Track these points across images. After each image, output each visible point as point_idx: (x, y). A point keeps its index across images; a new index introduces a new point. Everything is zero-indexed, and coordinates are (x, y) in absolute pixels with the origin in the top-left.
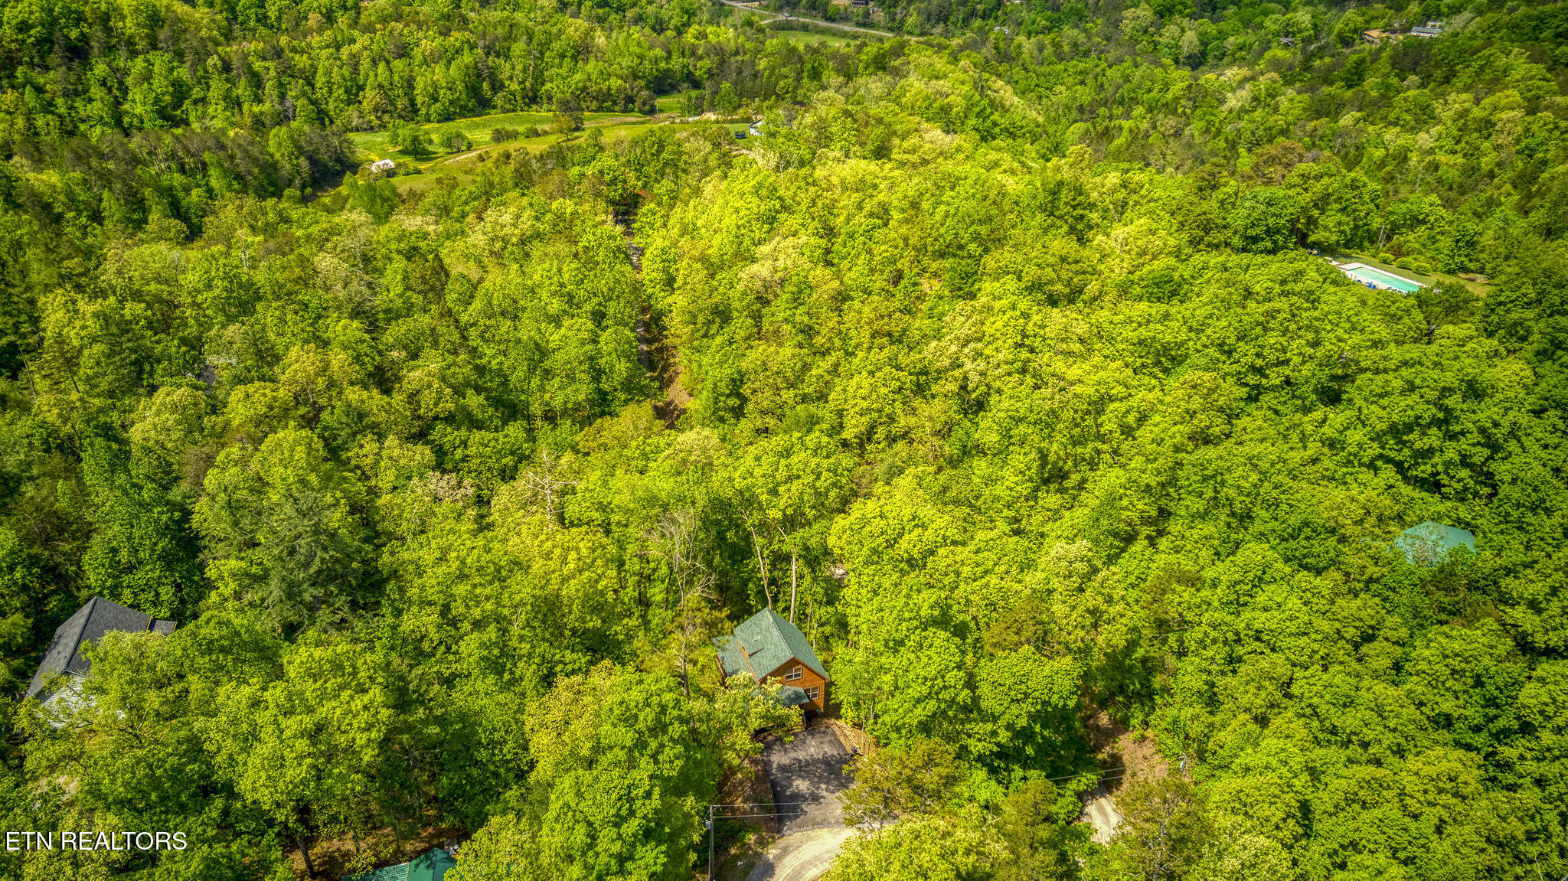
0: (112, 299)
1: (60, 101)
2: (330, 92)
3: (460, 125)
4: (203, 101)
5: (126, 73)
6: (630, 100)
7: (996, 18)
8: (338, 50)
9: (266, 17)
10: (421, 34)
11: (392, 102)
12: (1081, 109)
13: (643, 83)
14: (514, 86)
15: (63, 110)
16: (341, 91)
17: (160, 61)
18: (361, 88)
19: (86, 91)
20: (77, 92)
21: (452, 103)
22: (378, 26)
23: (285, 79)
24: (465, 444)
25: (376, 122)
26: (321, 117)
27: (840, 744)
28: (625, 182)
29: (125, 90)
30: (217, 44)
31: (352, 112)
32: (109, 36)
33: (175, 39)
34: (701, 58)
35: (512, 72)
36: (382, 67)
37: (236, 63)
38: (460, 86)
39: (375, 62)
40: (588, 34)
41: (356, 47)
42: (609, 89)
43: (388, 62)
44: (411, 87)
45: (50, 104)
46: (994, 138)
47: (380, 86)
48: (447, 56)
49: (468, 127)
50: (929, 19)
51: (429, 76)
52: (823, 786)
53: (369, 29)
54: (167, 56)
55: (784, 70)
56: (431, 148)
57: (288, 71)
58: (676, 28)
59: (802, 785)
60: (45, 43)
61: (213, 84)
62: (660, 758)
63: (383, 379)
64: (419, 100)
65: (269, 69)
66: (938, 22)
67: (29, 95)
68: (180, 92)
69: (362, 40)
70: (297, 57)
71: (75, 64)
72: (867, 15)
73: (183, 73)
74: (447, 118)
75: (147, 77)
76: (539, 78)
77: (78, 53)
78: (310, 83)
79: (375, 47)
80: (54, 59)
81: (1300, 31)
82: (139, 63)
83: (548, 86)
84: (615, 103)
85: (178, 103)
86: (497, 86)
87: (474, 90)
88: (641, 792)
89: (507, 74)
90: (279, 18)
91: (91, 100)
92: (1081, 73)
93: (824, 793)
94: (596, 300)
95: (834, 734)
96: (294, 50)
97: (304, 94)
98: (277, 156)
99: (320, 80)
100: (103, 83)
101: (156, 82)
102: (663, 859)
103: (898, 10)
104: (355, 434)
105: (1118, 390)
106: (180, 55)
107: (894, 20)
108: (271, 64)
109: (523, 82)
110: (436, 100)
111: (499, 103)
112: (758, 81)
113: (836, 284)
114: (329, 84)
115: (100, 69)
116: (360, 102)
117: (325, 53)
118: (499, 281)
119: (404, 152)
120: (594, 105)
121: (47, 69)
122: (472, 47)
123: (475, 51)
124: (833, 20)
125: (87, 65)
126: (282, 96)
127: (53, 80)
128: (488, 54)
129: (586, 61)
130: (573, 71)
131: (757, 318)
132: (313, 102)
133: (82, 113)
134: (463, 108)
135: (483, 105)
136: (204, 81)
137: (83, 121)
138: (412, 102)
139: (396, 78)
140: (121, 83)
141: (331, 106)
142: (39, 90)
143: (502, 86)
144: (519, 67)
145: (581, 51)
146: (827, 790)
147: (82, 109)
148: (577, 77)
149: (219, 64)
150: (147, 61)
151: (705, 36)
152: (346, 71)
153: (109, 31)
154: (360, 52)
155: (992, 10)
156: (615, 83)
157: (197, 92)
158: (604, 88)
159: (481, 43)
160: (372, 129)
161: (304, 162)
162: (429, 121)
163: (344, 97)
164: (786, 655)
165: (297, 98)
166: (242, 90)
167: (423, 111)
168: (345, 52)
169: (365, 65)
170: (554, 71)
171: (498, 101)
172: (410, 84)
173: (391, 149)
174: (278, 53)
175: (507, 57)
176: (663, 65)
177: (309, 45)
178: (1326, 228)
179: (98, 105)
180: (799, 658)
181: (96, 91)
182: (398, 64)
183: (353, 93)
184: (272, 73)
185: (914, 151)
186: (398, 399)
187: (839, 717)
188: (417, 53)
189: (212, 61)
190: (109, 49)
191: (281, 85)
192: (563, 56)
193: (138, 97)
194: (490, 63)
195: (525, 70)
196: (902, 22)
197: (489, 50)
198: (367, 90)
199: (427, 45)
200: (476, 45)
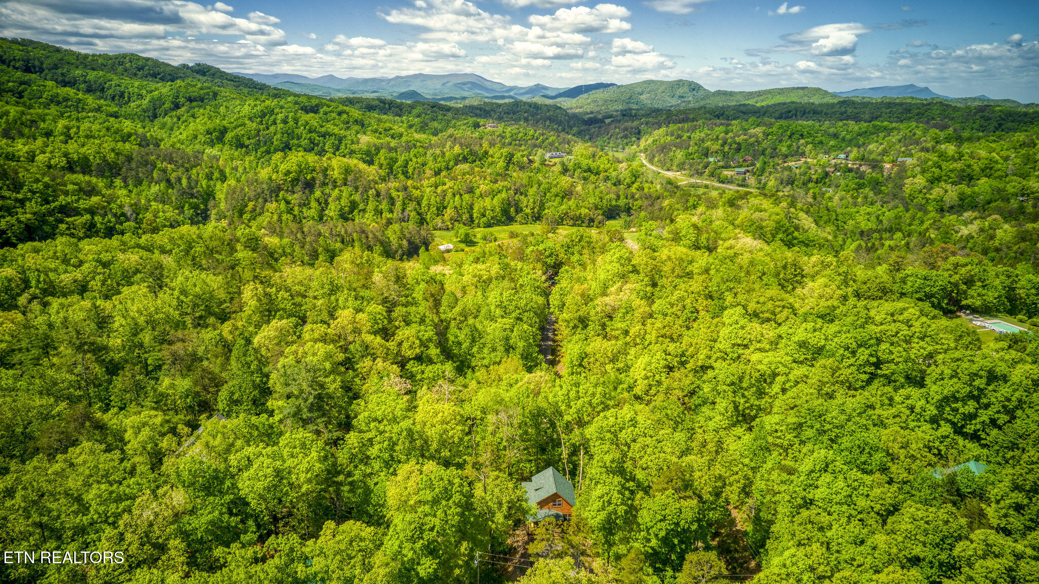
0: (274, 289)
1: (296, 208)
2: (429, 209)
3: (495, 229)
4: (364, 211)
5: (330, 195)
6: (592, 220)
7: (825, 183)
8: (436, 188)
9: (407, 172)
10: (481, 182)
11: (460, 216)
12: (862, 233)
13: (600, 212)
14: (528, 211)
15: (296, 213)
16: (435, 209)
17: (346, 190)
18: (445, 208)
19: (309, 204)
20: (305, 204)
21: (492, 218)
22: (460, 177)
23: (407, 201)
24: (423, 372)
25: (450, 226)
26: (422, 221)
28: (557, 255)
29: (327, 203)
30: (376, 183)
31: (438, 221)
32: (326, 178)
33: (356, 179)
34: (637, 200)
35: (528, 203)
36: (457, 197)
37: (383, 193)
38: (498, 209)
39: (454, 195)
40: (572, 185)
41: (445, 187)
42: (580, 214)
43: (461, 195)
44: (472, 209)
45: (291, 209)
46: (794, 246)
47: (456, 208)
48: (493, 194)
49: (499, 232)
50: (782, 183)
51: (482, 203)
53: (454, 179)
54: (350, 189)
55: (677, 206)
56: (475, 240)
57: (409, 198)
58: (628, 184)
60: (295, 181)
61: (370, 203)
63: (386, 333)
64: (475, 215)
65: (399, 196)
66: (787, 185)
67: (283, 205)
68: (353, 205)
69: (449, 184)
70: (414, 191)
71: (307, 191)
72: (744, 180)
73: (357, 197)
74: (489, 225)
75: (339, 198)
76: (542, 206)
77: (309, 186)
78: (419, 204)
79: (456, 187)
80: (298, 188)
81: (1033, 193)
82: (336, 192)
83: (546, 211)
84: (583, 222)
85: (351, 212)
86: (519, 210)
87: (505, 212)
88: (428, 527)
89: (525, 204)
90: (413, 174)
91: (310, 208)
92: (868, 214)
94: (518, 311)
96: (414, 187)
97: (415, 209)
98: (391, 239)
99: (424, 203)
100: (318, 200)
101: (342, 201)
102: (435, 566)
103: (763, 178)
104: (363, 356)
105: (781, 369)
106: (356, 188)
107: (760, 183)
108: (400, 194)
109: (533, 208)
110: (484, 216)
111: (519, 219)
112: (662, 212)
113: (647, 309)
114: (429, 205)
115: (318, 193)
116: (443, 215)
117: (428, 190)
118: (470, 300)
119: (461, 242)
120: (571, 222)
121: (294, 193)
122: (508, 190)
123: (509, 192)
124: (722, 182)
125: (312, 192)
126: (403, 210)
127: (295, 198)
128: (515, 194)
129: (569, 199)
130: (561, 204)
131: (604, 326)
132: (419, 214)
133: (305, 215)
134: (499, 221)
135: (510, 220)
136: (366, 201)
137: (305, 218)
138: (471, 217)
139: (464, 203)
140: (326, 201)
141: (428, 217)
142: (288, 202)
143: (522, 210)
144: (532, 200)
145: (567, 194)
147: (306, 212)
148: (563, 207)
149: (375, 193)
150: (340, 191)
151: (643, 189)
152: (438, 199)
153: (326, 176)
154: (447, 190)
155: (822, 179)
156: (584, 211)
157: (361, 206)
158: (578, 214)
159: (513, 188)
160: (448, 229)
161: (405, 243)
162: (479, 227)
163: (436, 212)
164: (553, 490)
165: (411, 211)
166: (384, 206)
167: (477, 221)
168: (440, 189)
169: (449, 195)
170: (550, 204)
171: (519, 218)
172: (471, 207)
173: (455, 240)
174: (405, 188)
175: (526, 196)
176: (614, 203)
177: (422, 185)
178: (972, 297)
179: (313, 210)
180: (560, 494)
181: (314, 204)
182: (466, 197)
183: (441, 209)
184: (401, 198)
185: (731, 248)
186: (392, 345)
188: (478, 192)
189: (372, 192)
190: (324, 184)
191: (404, 204)
192: (557, 195)
193: (333, 208)
194: (516, 198)
195: (534, 203)
196: (765, 184)
197: (517, 191)
198: (448, 209)
199: (484, 187)
200: (510, 189)
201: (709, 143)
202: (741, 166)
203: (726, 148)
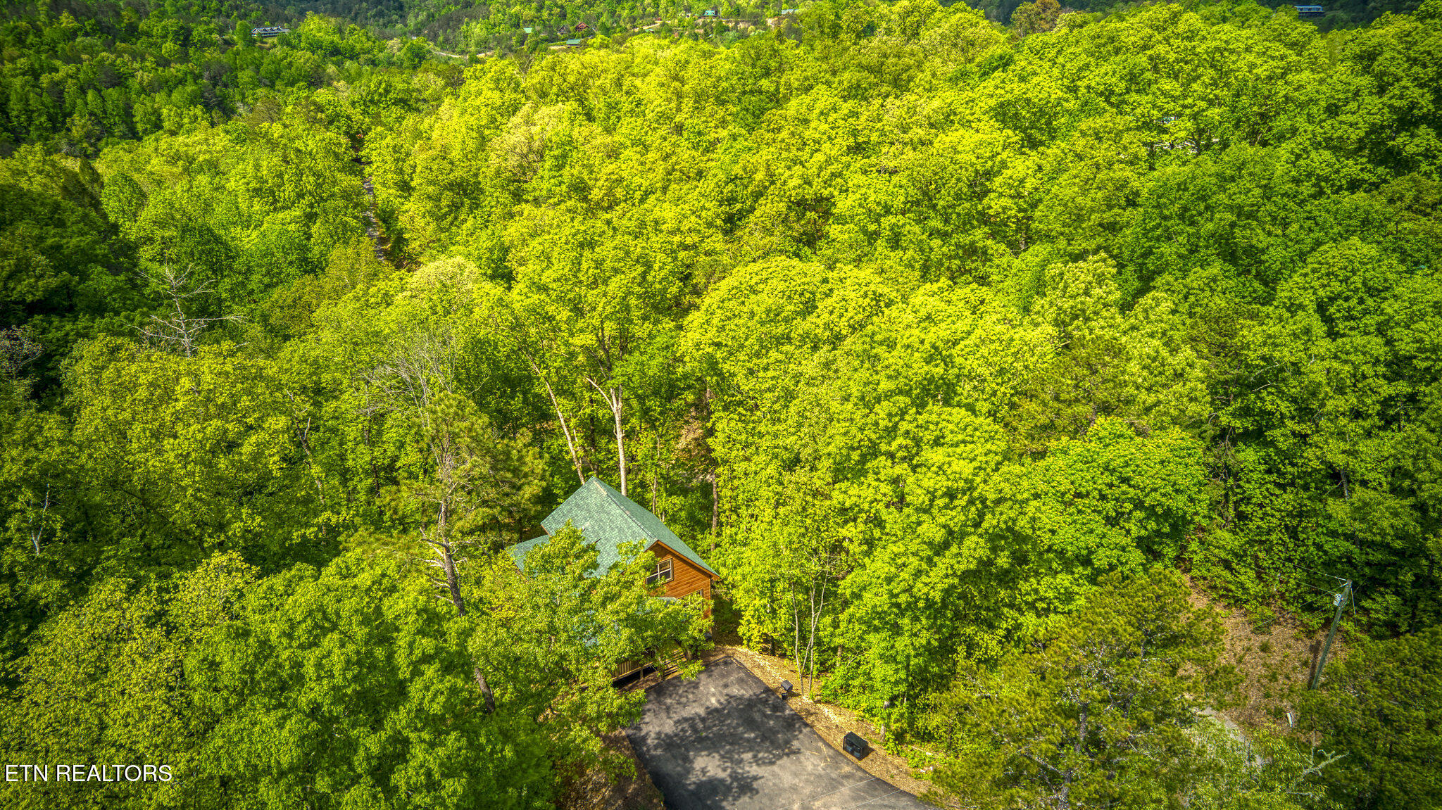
2: (30, 120)
8: (36, 77)
10: (136, 65)
16: (43, 119)
18: (68, 115)
22: (84, 56)
25: (90, 149)
27: (758, 680)
31: (59, 139)
36: (90, 95)
39: (82, 90)
41: (58, 76)
43: (99, 91)
44: (129, 115)
47: (91, 114)
51: (149, 104)
52: (748, 756)
59: (708, 766)
62: (398, 779)
64: (139, 128)
69: (66, 69)
79: (81, 76)
93: (754, 770)
95: (741, 667)
99: (15, 108)
114: (29, 113)
116: (69, 130)
117: (19, 81)
122: (196, 78)
123: (199, 81)
128: (215, 84)
132: (10, 130)
138: (132, 130)
139: (109, 105)
145: (313, 80)
146: (756, 760)
152: (47, 99)
154: (63, 80)
159: (206, 74)
163: (48, 125)
168: (44, 80)
169: (71, 92)
172: (127, 112)
175: (238, 87)
182: (113, 93)
183: (59, 121)
187: (738, 641)
188: (134, 84)
194: (218, 92)
197: (215, 80)
198: (76, 116)
199: (143, 76)
200: (201, 76)
201: (518, 7)
202: (573, 37)
203: (545, 14)
